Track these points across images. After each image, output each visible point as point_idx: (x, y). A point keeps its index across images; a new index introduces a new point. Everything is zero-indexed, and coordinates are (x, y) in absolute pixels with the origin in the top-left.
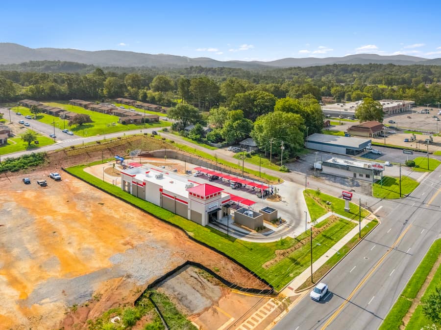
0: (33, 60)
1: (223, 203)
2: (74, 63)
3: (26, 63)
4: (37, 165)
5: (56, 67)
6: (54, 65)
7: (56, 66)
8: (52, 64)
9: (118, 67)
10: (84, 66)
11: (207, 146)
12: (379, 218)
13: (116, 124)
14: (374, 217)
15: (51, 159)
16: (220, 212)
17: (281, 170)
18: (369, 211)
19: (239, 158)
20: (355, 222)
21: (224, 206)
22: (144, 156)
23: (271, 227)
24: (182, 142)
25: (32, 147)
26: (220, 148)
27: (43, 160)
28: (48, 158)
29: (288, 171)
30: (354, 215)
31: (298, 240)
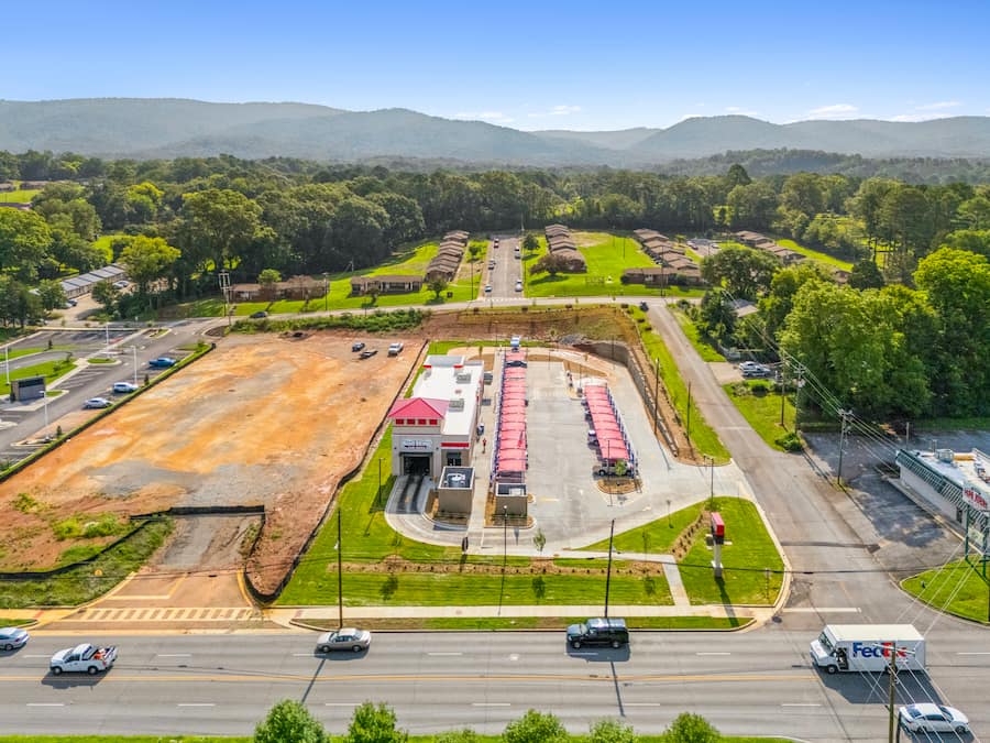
0: (733, 150)
1: (444, 445)
2: (813, 152)
3: (721, 155)
4: (405, 328)
5: (772, 163)
6: (768, 160)
7: (773, 160)
8: (767, 156)
9: (921, 160)
10: (837, 158)
11: (711, 351)
12: (766, 624)
13: (613, 280)
14: (763, 615)
15: (431, 322)
16: (437, 462)
17: (777, 442)
18: (783, 600)
19: (732, 390)
20: (676, 599)
21: (449, 454)
22: (580, 347)
23: (477, 522)
24: (668, 333)
25: (437, 301)
26: (732, 360)
27: (419, 322)
28: (429, 320)
29: (796, 449)
30: (715, 587)
31: (464, 560)
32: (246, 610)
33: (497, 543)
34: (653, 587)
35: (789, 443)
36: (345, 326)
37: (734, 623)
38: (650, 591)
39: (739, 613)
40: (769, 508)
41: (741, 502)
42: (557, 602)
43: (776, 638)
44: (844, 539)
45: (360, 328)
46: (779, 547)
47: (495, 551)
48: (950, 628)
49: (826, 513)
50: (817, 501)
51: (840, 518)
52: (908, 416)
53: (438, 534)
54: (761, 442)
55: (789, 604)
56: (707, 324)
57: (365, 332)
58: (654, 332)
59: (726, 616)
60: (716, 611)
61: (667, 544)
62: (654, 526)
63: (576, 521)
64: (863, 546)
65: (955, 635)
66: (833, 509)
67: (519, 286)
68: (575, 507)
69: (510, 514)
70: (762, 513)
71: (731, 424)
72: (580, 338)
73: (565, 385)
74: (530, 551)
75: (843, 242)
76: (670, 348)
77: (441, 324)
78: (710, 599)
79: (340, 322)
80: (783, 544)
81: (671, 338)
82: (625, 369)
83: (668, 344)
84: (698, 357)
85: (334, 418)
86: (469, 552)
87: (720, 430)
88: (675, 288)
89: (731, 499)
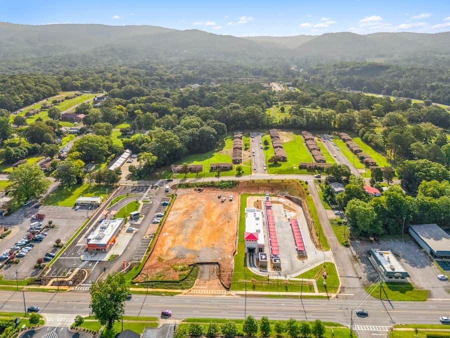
1: (258, 246)
4: (232, 188)
11: (327, 204)
12: (334, 298)
13: (296, 167)
14: (334, 295)
15: (240, 185)
16: (256, 251)
17: (343, 243)
18: (338, 292)
19: (332, 222)
20: (316, 291)
21: (260, 248)
22: (287, 197)
23: (269, 268)
24: (314, 196)
25: (239, 175)
26: (333, 209)
27: (236, 185)
28: (239, 184)
29: (347, 246)
30: (324, 288)
31: (269, 280)
32: (224, 291)
33: (276, 275)
34: (311, 288)
35: (345, 244)
36: (212, 186)
37: (328, 297)
38: (310, 289)
39: (329, 295)
40: (338, 266)
41: (331, 263)
42: (290, 291)
43: (336, 301)
44: (355, 276)
45: (217, 187)
46: (339, 278)
47: (275, 278)
48: (372, 300)
49: (351, 268)
50: (350, 264)
51: (355, 269)
52: (378, 235)
53: (261, 273)
54: (338, 242)
55: (340, 293)
56: (326, 195)
57: (219, 189)
58: (310, 195)
59: (326, 295)
60: (324, 294)
61: (314, 276)
62: (311, 271)
63: (292, 269)
64: (358, 278)
65: (373, 302)
66: (353, 266)
67: (265, 168)
68: (292, 265)
69: (277, 267)
70: (336, 267)
71: (331, 236)
72: (287, 193)
73: (284, 216)
74: (282, 278)
75: (376, 144)
76: (315, 203)
77: (243, 186)
78: (323, 291)
79: (211, 184)
80: (340, 277)
81: (315, 198)
82: (301, 208)
83: (314, 201)
84: (323, 207)
85: (223, 230)
86: (269, 278)
87: (328, 238)
88: (316, 171)
89: (330, 263)
